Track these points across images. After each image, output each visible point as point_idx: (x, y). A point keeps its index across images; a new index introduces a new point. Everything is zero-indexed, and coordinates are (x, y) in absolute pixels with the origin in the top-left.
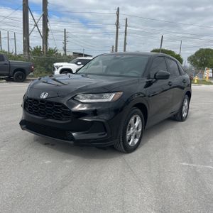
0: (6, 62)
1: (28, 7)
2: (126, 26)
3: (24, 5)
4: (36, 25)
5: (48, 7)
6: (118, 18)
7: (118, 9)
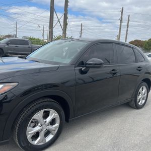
0: (30, 46)
1: (53, 9)
2: (129, 21)
3: (51, 7)
4: (59, 21)
5: (68, 9)
6: (122, 15)
7: (123, 8)
